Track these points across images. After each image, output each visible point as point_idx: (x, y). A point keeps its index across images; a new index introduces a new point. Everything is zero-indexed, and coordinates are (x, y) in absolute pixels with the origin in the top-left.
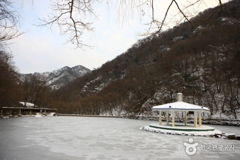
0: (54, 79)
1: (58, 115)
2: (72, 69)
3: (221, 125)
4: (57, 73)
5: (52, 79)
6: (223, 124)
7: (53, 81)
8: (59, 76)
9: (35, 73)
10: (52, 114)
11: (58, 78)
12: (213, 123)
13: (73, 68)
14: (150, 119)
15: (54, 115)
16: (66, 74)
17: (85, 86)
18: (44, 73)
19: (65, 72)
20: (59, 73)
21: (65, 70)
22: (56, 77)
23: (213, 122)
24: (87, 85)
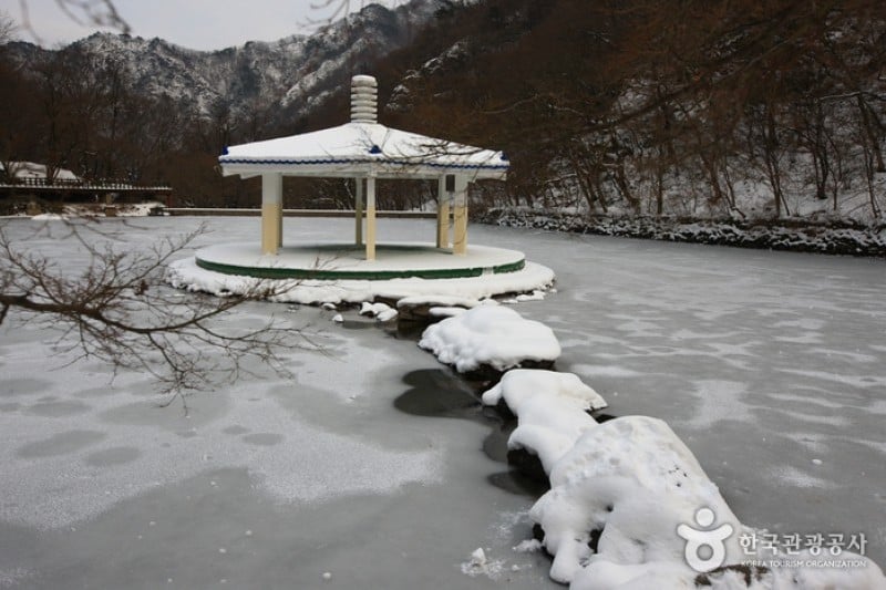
0: (324, 65)
1: (173, 214)
2: (400, 16)
3: (819, 250)
4: (335, 40)
5: (316, 67)
6: (830, 247)
7: (321, 73)
8: (342, 49)
9: (248, 45)
10: (145, 208)
11: (341, 61)
12: (786, 242)
13: (403, 9)
14: (535, 225)
15: (155, 212)
16: (371, 41)
17: (400, 87)
19: (368, 30)
20: (345, 39)
21: (368, 23)
22: (332, 55)
23: (785, 236)
24: (407, 84)
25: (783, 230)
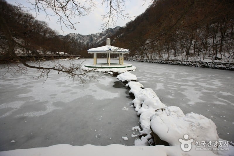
0: (102, 37)
1: (81, 59)
2: (114, 30)
3: (174, 64)
4: (104, 33)
5: (101, 37)
6: (176, 64)
7: (102, 38)
8: (105, 35)
9: (92, 34)
10: (77, 58)
11: (105, 36)
12: (170, 63)
13: (114, 28)
14: (133, 60)
15: (79, 59)
16: (109, 33)
17: (114, 40)
18: (97, 34)
19: (109, 32)
20: (106, 32)
21: (109, 31)
22: (104, 35)
24: (115, 40)
25: (169, 61)
